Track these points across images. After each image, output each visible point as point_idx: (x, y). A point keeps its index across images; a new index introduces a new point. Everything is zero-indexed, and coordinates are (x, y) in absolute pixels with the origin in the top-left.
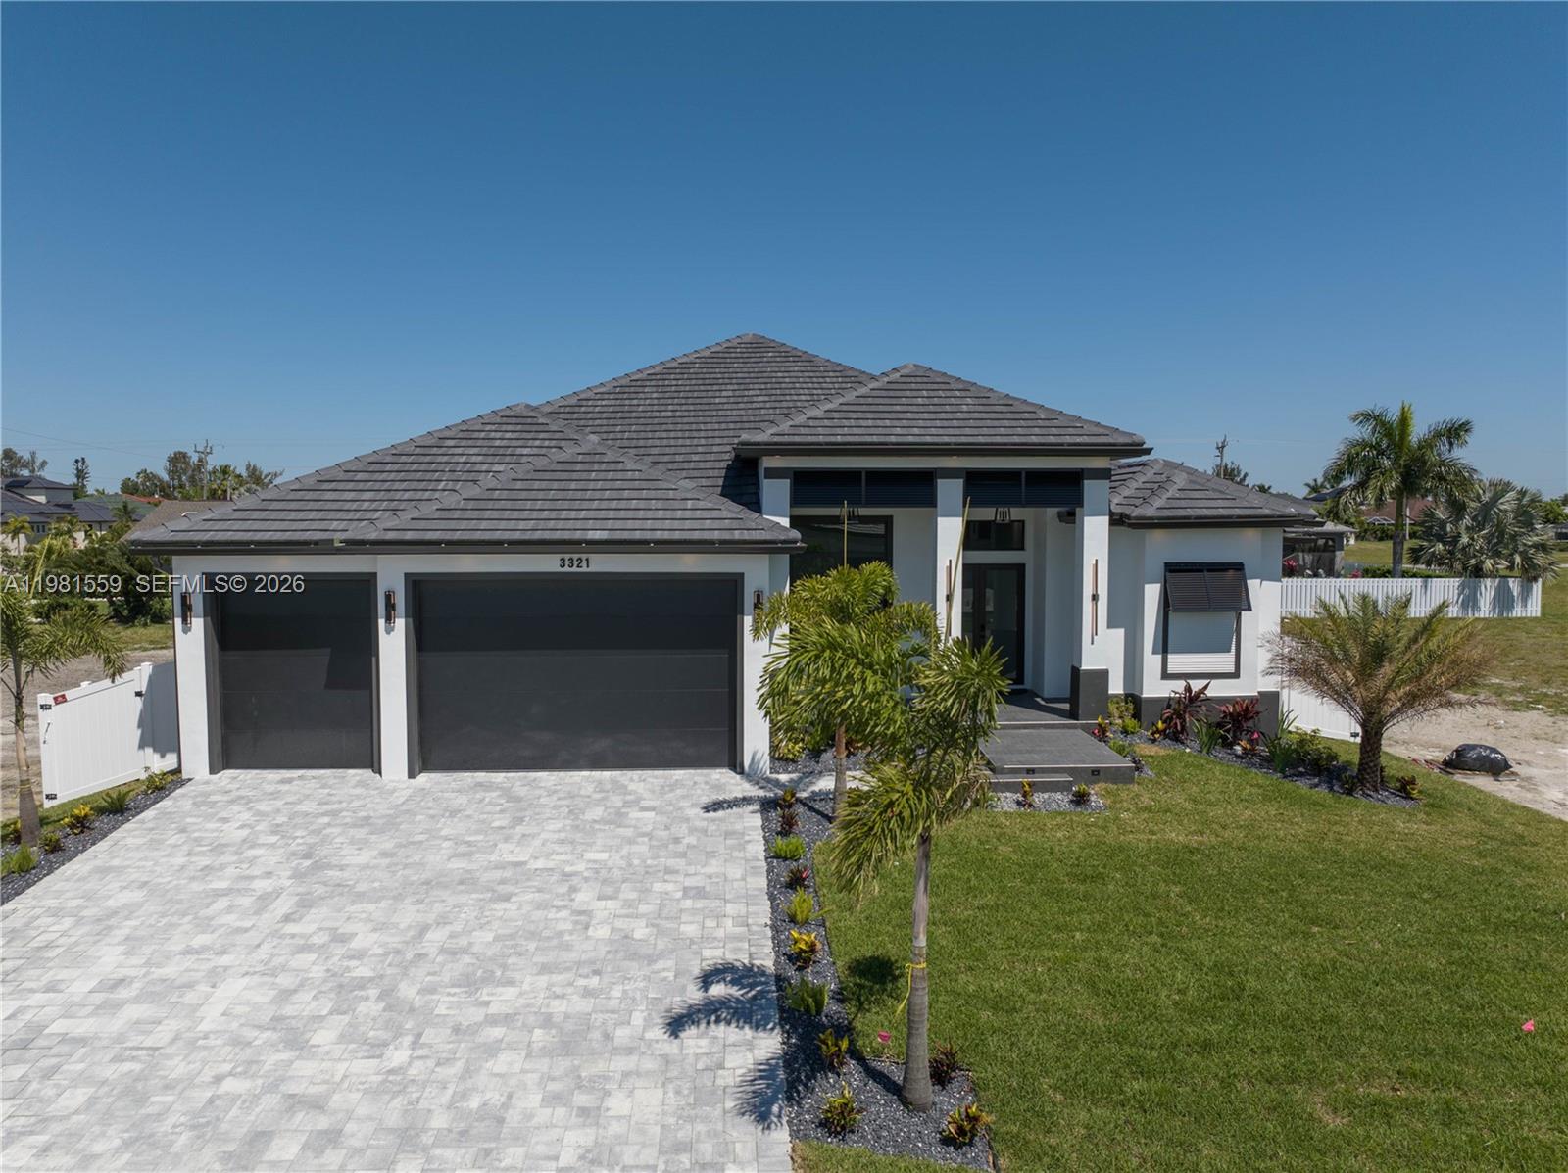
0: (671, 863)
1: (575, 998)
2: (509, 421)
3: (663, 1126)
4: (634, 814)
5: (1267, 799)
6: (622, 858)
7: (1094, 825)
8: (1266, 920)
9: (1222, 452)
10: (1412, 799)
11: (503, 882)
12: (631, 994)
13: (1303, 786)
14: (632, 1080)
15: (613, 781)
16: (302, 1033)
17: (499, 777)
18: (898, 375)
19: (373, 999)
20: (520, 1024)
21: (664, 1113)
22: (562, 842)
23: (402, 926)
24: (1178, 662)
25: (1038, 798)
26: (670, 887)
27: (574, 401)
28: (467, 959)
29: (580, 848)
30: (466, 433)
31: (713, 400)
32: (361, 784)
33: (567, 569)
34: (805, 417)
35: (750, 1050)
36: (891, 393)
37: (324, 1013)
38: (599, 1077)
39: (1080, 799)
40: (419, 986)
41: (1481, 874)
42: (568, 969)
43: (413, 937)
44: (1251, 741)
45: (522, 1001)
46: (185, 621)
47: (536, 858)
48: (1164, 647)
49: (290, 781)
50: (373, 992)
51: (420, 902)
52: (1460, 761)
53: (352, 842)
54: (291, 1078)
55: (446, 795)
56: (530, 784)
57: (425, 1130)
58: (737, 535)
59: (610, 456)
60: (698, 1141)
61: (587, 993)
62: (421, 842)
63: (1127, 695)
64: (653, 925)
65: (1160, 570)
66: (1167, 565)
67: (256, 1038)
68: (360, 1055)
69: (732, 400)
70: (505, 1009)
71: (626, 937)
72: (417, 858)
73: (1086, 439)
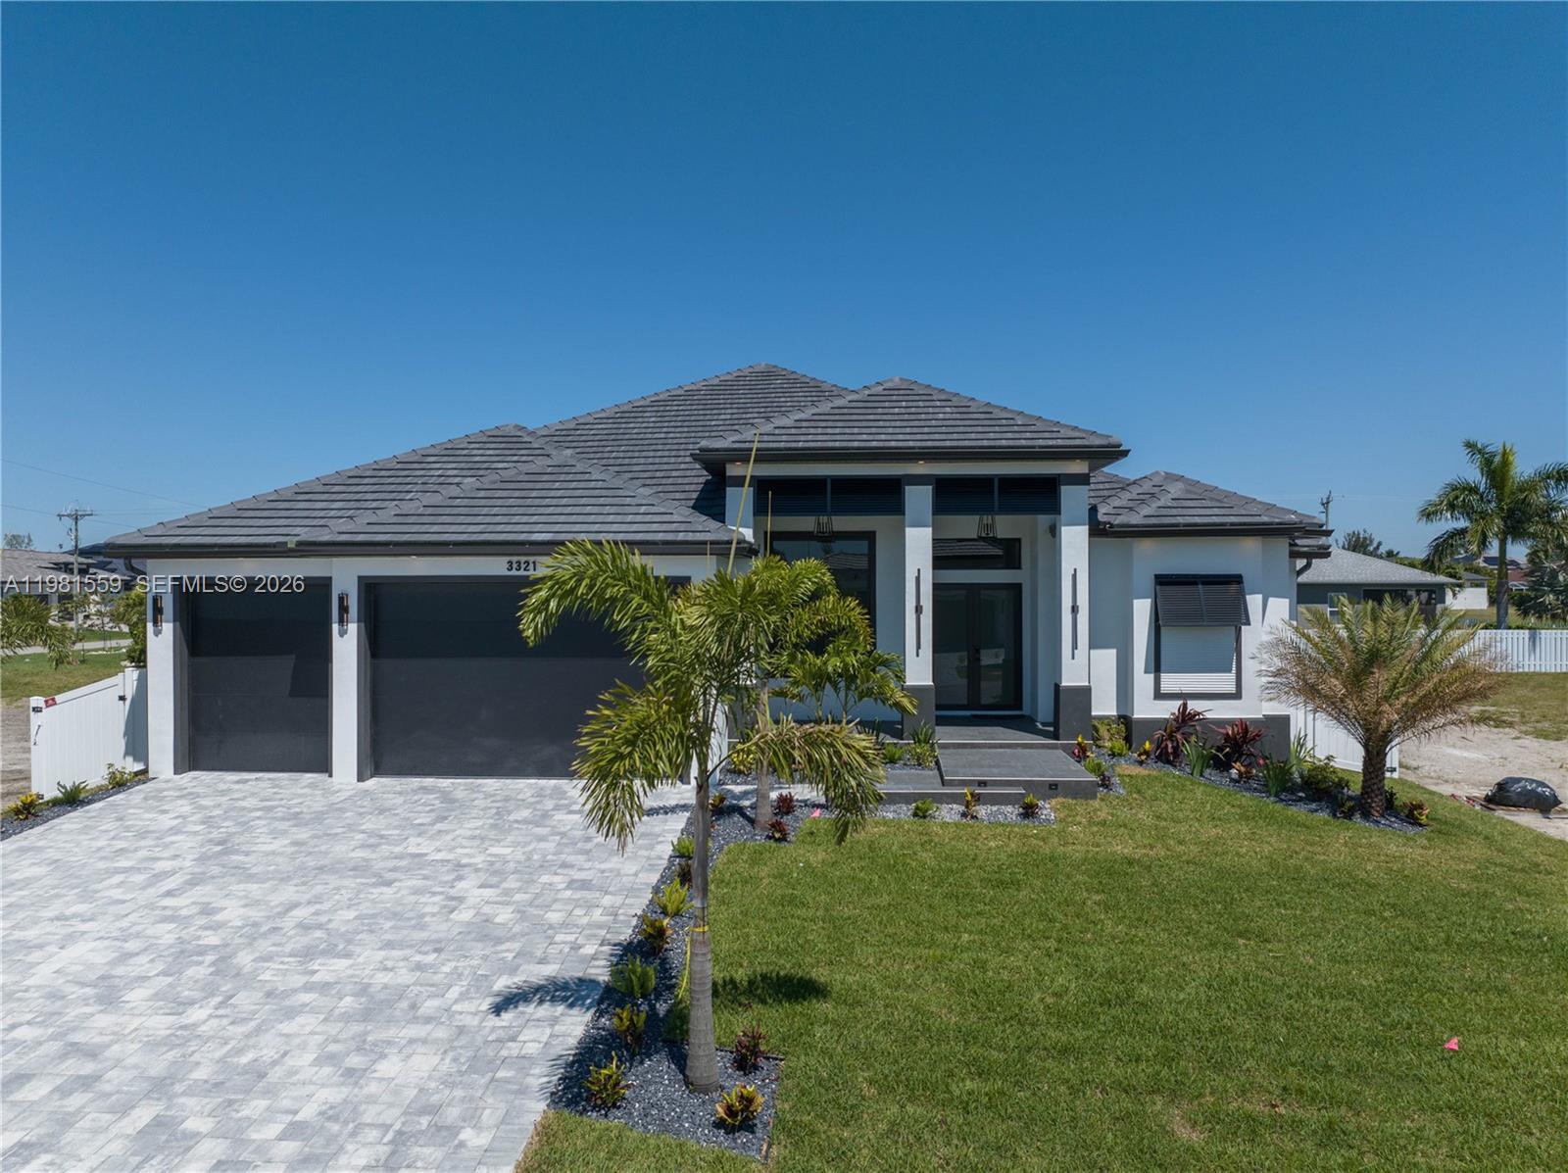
0: (571, 859)
1: (404, 971)
2: (494, 439)
3: (421, 1090)
4: (559, 816)
5: (1245, 817)
6: (524, 853)
7: (1035, 836)
8: (1186, 930)
9: (1327, 508)
10: (1421, 825)
11: (394, 870)
12: (460, 970)
13: (1299, 812)
14: (415, 1046)
15: (556, 788)
16: (120, 991)
17: (445, 783)
18: (881, 388)
19: (206, 964)
20: (334, 992)
21: (430, 1078)
22: (473, 838)
23: (272, 904)
24: (1171, 682)
25: (982, 811)
26: (557, 879)
27: (572, 426)
28: (318, 934)
29: (487, 843)
30: (450, 451)
31: (708, 423)
32: (313, 786)
33: (514, 573)
34: (772, 425)
35: (552, 1026)
36: (869, 405)
37: (151, 974)
38: (384, 1042)
39: (1029, 811)
40: (258, 954)
41: (1464, 895)
42: (411, 946)
43: (279, 913)
44: (1249, 766)
45: (349, 972)
46: (155, 622)
47: (440, 851)
48: (1156, 666)
49: (245, 781)
50: (210, 958)
51: (304, 884)
52: (1503, 795)
53: (271, 832)
54: (84, 1028)
55: (385, 796)
56: (472, 790)
57: (182, 1080)
58: (681, 537)
59: (579, 468)
60: (448, 1105)
61: (419, 967)
62: (337, 834)
63: (1120, 717)
64: (519, 912)
65: (1150, 582)
66: (1157, 577)
67: (73, 993)
68: (162, 1011)
69: (728, 422)
70: (329, 978)
71: (487, 921)
72: (323, 848)
73: (1060, 442)
